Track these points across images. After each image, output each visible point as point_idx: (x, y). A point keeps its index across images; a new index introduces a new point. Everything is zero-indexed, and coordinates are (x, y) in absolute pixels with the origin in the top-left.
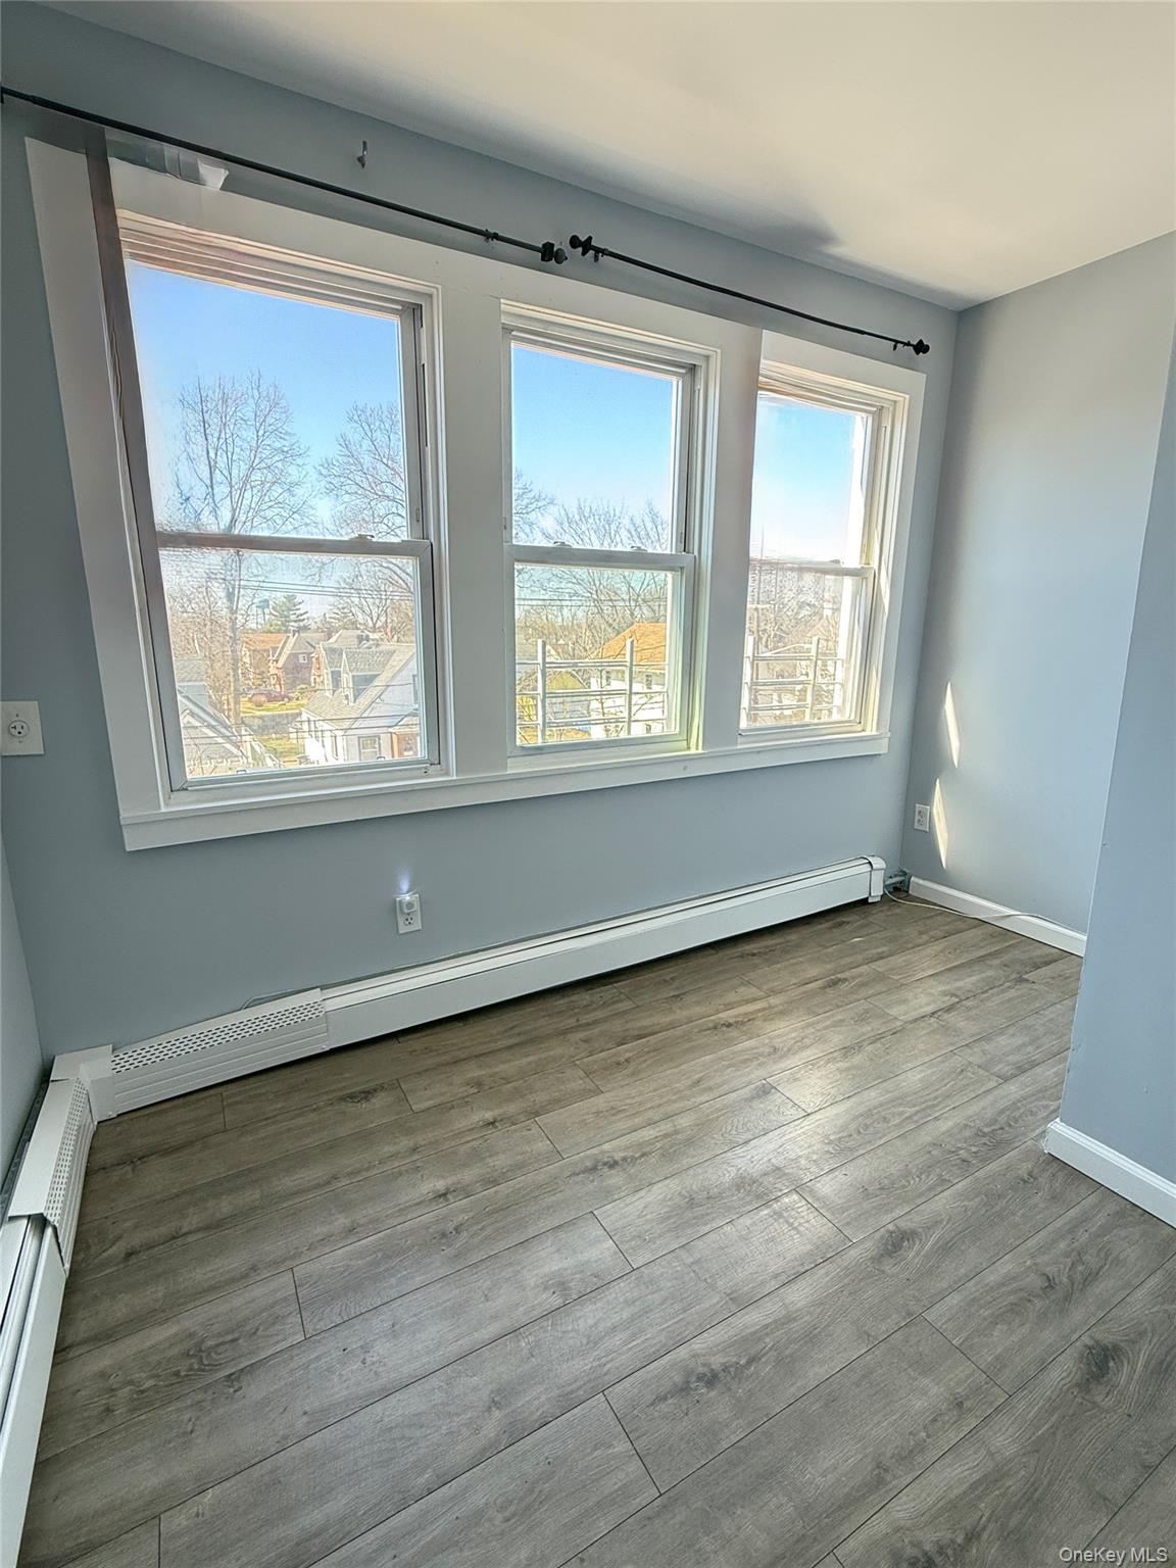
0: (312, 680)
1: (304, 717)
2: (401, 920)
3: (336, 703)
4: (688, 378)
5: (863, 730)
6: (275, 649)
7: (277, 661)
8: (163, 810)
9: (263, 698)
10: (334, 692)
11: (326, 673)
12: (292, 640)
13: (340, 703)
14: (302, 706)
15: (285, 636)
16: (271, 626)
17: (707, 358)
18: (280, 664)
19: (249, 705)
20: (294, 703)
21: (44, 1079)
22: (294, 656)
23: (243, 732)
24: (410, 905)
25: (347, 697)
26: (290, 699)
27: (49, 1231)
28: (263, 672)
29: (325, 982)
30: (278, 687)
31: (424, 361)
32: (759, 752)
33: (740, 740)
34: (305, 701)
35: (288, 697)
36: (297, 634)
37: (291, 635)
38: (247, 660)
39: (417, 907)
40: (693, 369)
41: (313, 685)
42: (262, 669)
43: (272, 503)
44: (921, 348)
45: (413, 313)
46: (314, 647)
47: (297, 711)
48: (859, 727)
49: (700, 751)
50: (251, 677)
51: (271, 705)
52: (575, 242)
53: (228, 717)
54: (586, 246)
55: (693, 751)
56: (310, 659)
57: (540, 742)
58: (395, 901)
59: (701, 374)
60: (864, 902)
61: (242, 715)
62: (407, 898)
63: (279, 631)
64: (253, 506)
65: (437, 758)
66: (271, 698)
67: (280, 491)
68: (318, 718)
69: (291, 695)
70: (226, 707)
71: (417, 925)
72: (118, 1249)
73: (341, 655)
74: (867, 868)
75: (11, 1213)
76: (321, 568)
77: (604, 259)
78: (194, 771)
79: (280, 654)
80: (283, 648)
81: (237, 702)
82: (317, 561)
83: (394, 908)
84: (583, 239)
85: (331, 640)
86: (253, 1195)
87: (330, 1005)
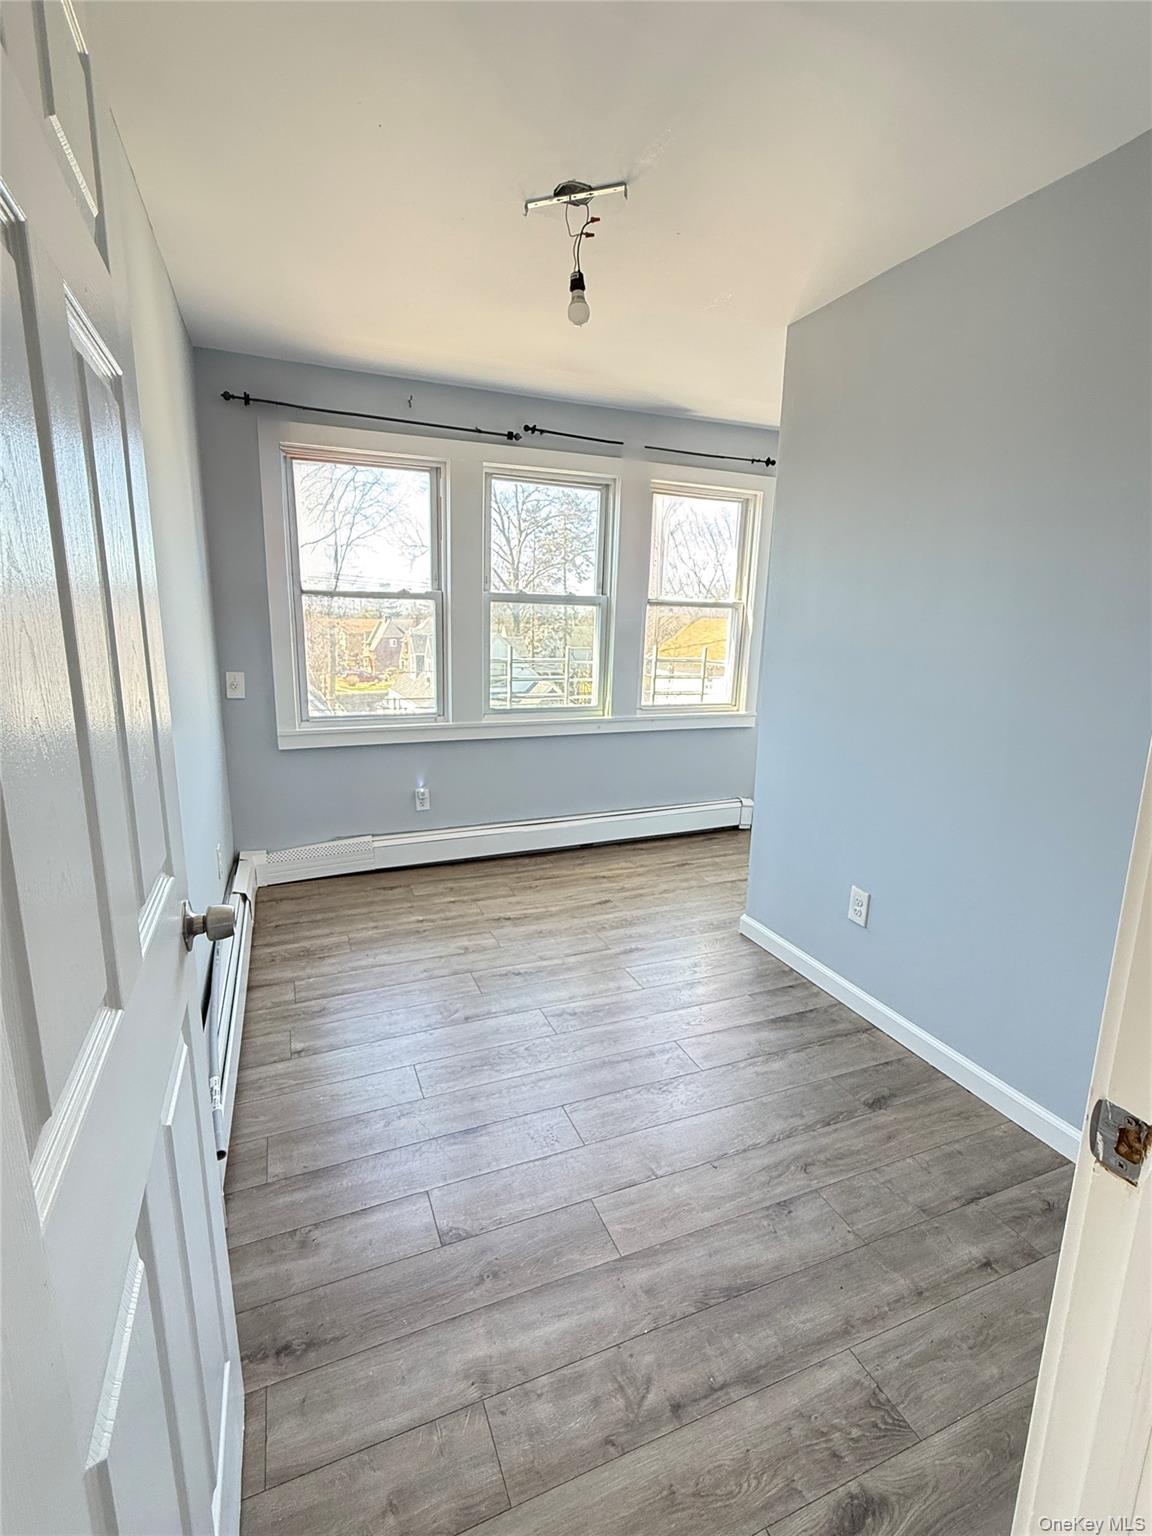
0: (400, 664)
1: (391, 696)
2: (418, 803)
3: (419, 684)
4: (604, 491)
5: (738, 710)
6: (368, 633)
7: (370, 644)
8: (298, 730)
9: (356, 679)
10: (418, 674)
11: (412, 656)
12: (384, 626)
13: (423, 685)
14: (390, 686)
15: (378, 621)
16: (367, 611)
17: (615, 479)
18: (373, 647)
19: (343, 684)
20: (383, 683)
21: (236, 861)
22: (385, 641)
23: (337, 707)
24: (423, 794)
25: (428, 680)
26: (380, 680)
27: (248, 902)
28: (357, 655)
29: (375, 833)
30: (369, 668)
31: (442, 495)
32: (653, 720)
33: (638, 711)
34: (393, 682)
35: (377, 678)
36: (389, 621)
37: (383, 620)
38: (343, 642)
39: (427, 795)
40: (607, 486)
41: (401, 667)
42: (356, 652)
43: (372, 502)
44: (769, 462)
45: (436, 471)
46: (403, 632)
47: (385, 692)
48: (736, 708)
49: (610, 717)
50: (346, 658)
51: (363, 685)
52: (527, 428)
53: (325, 694)
54: (534, 429)
55: (606, 717)
56: (399, 643)
57: (508, 707)
58: (414, 792)
59: (611, 489)
60: (736, 828)
61: (337, 693)
62: (422, 790)
63: (373, 617)
64: (355, 505)
65: (442, 712)
66: (363, 678)
67: (380, 490)
68: (401, 697)
69: (381, 676)
70: (323, 685)
71: (427, 807)
72: (273, 924)
73: (425, 641)
74: (739, 805)
75: (234, 890)
76: (413, 560)
77: (545, 434)
78: (313, 713)
79: (373, 638)
80: (376, 632)
81: (333, 680)
82: (410, 553)
83: (414, 795)
84: (531, 426)
85: (420, 627)
86: (332, 915)
87: (376, 844)
